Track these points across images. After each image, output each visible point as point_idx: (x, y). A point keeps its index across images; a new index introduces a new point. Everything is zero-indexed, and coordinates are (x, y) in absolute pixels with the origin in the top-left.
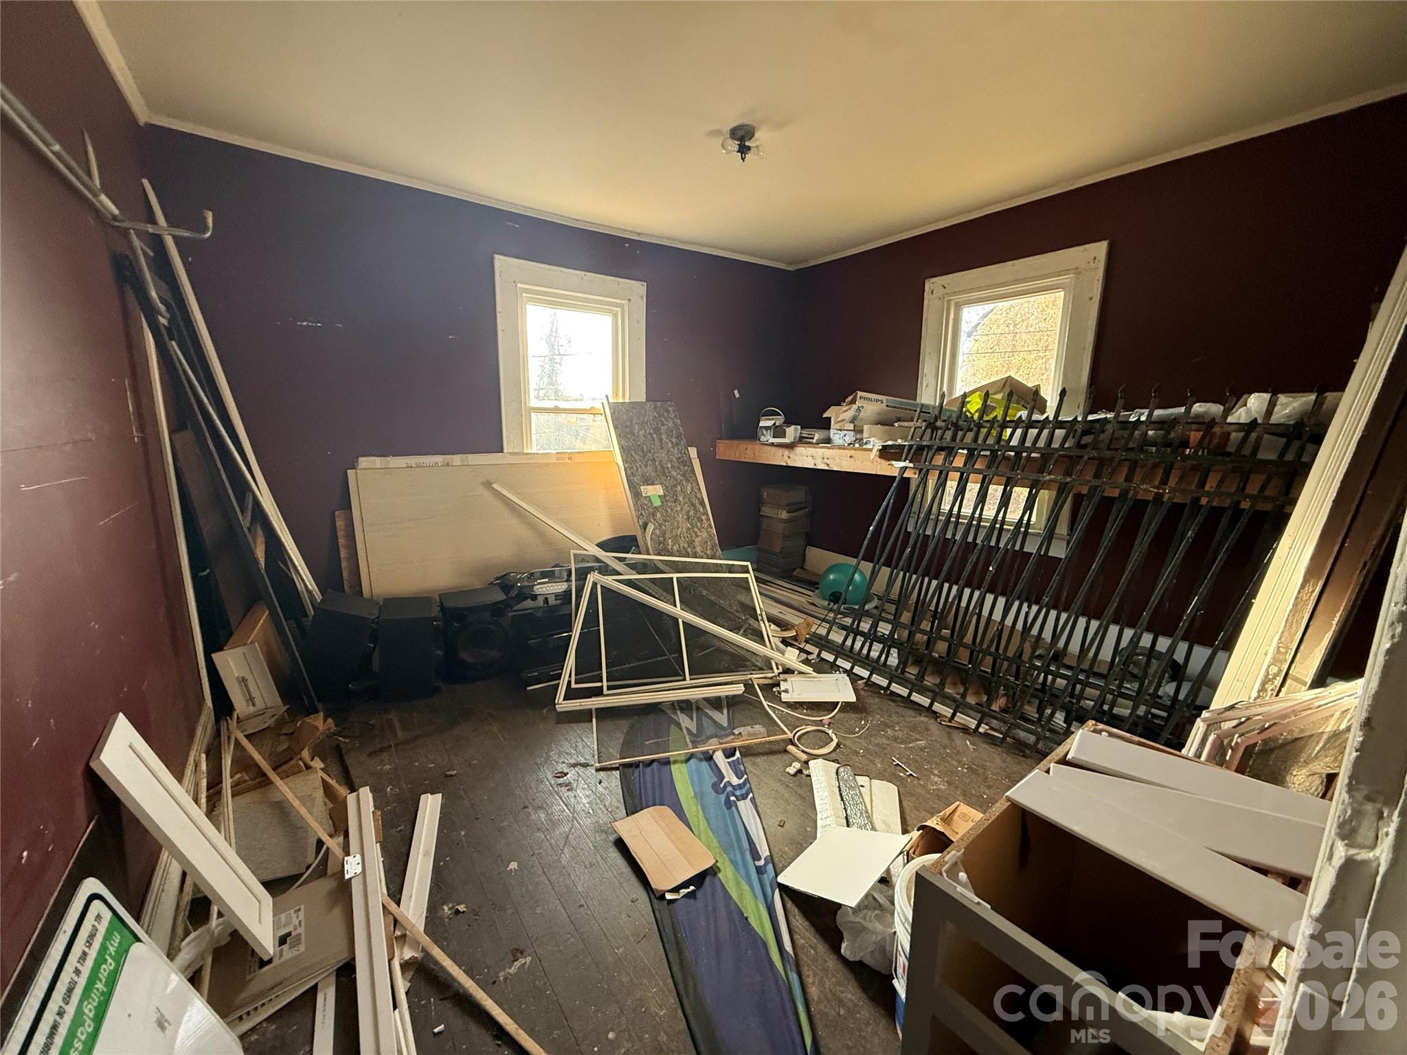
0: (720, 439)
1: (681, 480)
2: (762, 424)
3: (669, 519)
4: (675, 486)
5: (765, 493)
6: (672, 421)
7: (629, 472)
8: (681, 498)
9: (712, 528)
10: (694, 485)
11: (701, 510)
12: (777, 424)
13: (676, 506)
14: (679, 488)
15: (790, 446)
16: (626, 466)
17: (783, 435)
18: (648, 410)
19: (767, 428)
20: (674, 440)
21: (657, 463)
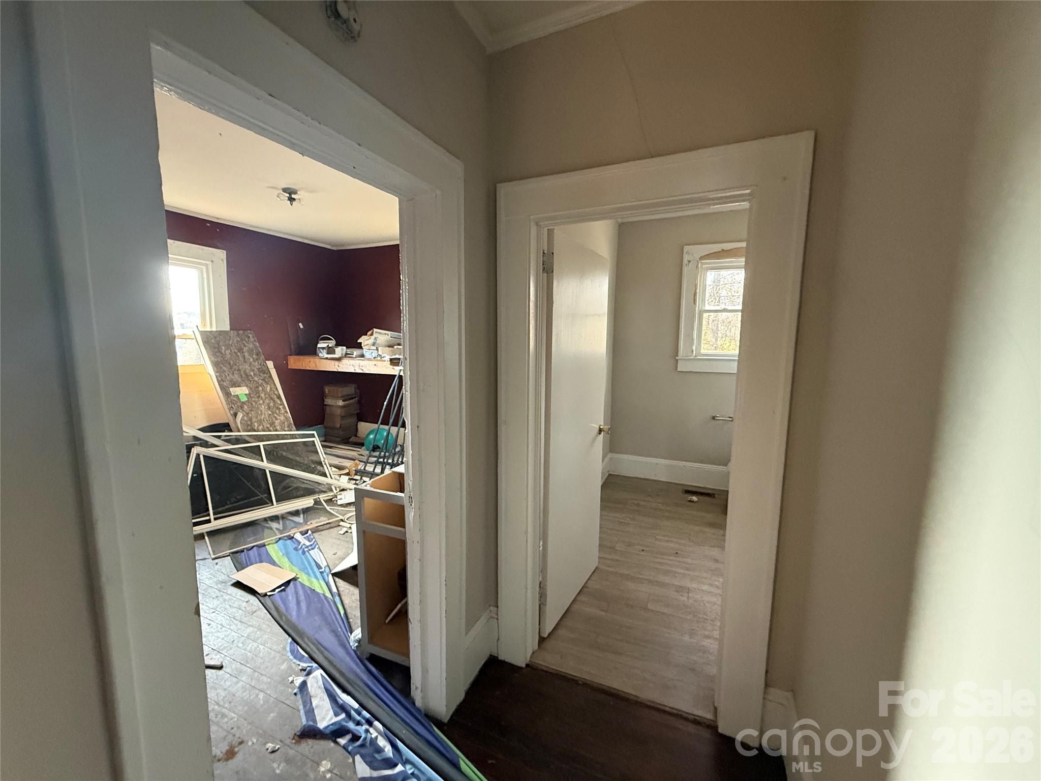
0: (290, 355)
1: (262, 383)
2: (319, 346)
3: (253, 409)
4: (257, 387)
5: (327, 390)
6: (252, 343)
7: (220, 379)
8: (263, 395)
9: (287, 413)
10: (272, 386)
11: (279, 402)
12: (330, 346)
13: (259, 401)
14: (261, 388)
15: (339, 359)
16: (217, 374)
17: (334, 352)
18: (232, 336)
19: (323, 348)
20: (254, 356)
21: (242, 372)
